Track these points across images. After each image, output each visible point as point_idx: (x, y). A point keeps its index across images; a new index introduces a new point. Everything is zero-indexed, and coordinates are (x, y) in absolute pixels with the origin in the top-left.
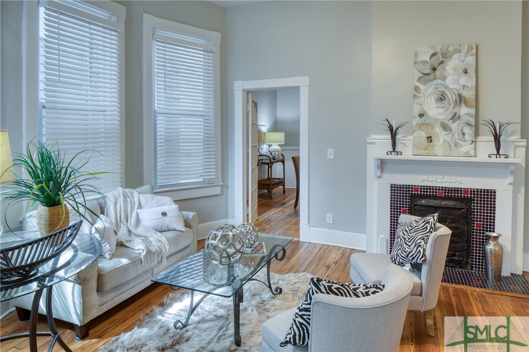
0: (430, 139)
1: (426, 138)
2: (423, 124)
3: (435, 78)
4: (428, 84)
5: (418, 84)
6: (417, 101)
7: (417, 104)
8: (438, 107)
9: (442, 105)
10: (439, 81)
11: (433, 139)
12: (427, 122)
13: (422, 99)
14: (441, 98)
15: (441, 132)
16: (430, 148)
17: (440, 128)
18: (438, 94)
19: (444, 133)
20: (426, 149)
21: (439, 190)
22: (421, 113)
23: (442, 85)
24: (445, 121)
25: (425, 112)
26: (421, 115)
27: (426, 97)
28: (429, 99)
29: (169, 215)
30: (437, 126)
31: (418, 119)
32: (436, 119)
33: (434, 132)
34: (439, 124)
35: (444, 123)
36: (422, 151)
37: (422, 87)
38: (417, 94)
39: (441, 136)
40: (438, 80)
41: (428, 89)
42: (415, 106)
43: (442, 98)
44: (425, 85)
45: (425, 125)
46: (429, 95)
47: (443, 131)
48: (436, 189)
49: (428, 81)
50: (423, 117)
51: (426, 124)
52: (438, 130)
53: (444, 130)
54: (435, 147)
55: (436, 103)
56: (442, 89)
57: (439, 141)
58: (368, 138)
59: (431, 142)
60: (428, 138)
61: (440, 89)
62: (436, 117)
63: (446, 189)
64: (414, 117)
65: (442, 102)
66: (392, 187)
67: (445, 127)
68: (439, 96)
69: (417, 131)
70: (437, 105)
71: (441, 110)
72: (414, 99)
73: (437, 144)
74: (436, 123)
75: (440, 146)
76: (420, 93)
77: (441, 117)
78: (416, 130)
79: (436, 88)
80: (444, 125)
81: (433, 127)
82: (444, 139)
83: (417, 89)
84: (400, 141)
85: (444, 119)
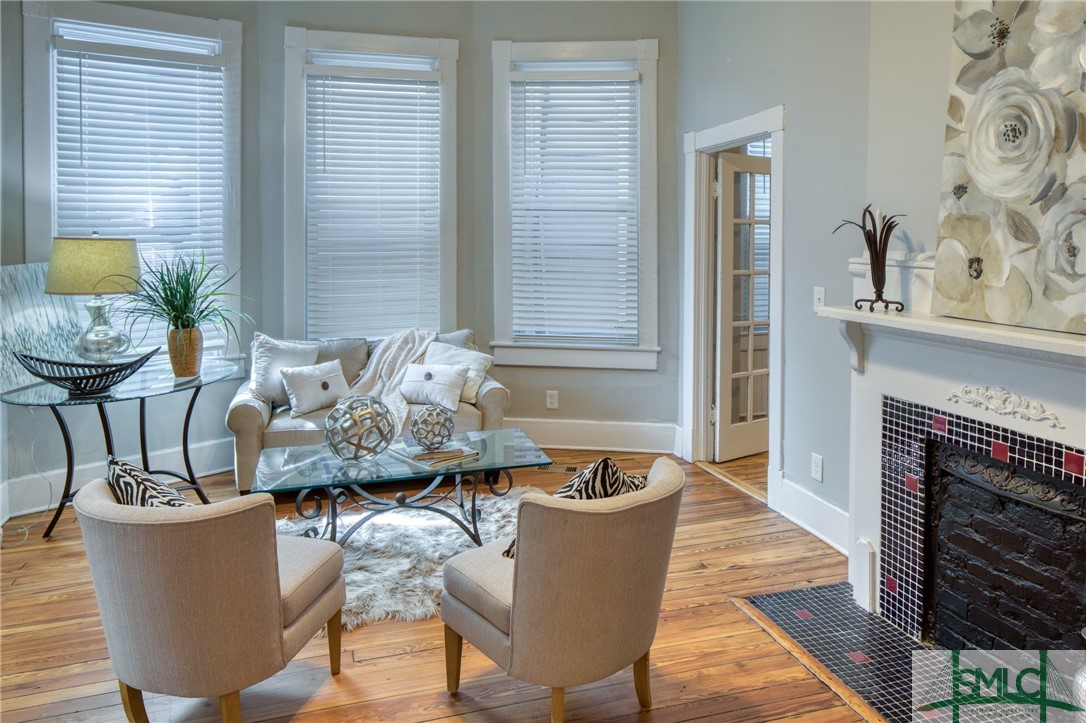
0: (976, 265)
1: (967, 264)
2: (962, 218)
3: (1003, 65)
4: (984, 87)
5: (958, 92)
6: (953, 146)
7: (953, 154)
8: (1004, 161)
9: (1016, 153)
10: (1013, 73)
11: (985, 266)
12: (972, 212)
13: (964, 137)
14: (1014, 130)
15: (1006, 243)
16: (972, 296)
17: (1006, 230)
18: (1006, 118)
19: (1015, 246)
20: (964, 299)
21: (997, 436)
22: (959, 182)
23: (1020, 83)
24: (1020, 208)
25: (970, 180)
26: (960, 190)
27: (975, 131)
28: (982, 137)
29: (435, 380)
30: (998, 224)
31: (951, 201)
32: (997, 202)
33: (987, 244)
34: (1002, 218)
35: (1017, 213)
36: (954, 303)
37: (967, 99)
38: (953, 124)
39: (1007, 256)
40: (1011, 68)
41: (981, 104)
42: (947, 160)
43: (1016, 130)
44: (975, 91)
45: (966, 222)
46: (983, 122)
47: (1011, 240)
48: (989, 434)
49: (984, 77)
50: (965, 197)
51: (968, 218)
52: (1000, 237)
53: (1017, 238)
54: (988, 295)
55: (999, 146)
56: (1019, 96)
57: (1000, 273)
58: (850, 260)
59: (978, 277)
60: (971, 262)
61: (1012, 99)
62: (997, 194)
63: (1013, 439)
64: (943, 197)
65: (1017, 142)
66: (885, 405)
67: (1021, 228)
68: (1008, 123)
69: (945, 241)
70: (1000, 154)
71: (1012, 172)
72: (946, 141)
73: (994, 283)
74: (995, 214)
75: (1001, 289)
76: (961, 120)
77: (1010, 194)
78: (945, 238)
79: (1004, 97)
80: (1017, 220)
81: (987, 229)
82: (1013, 268)
83: (955, 106)
84: (916, 271)
85: (1019, 199)
